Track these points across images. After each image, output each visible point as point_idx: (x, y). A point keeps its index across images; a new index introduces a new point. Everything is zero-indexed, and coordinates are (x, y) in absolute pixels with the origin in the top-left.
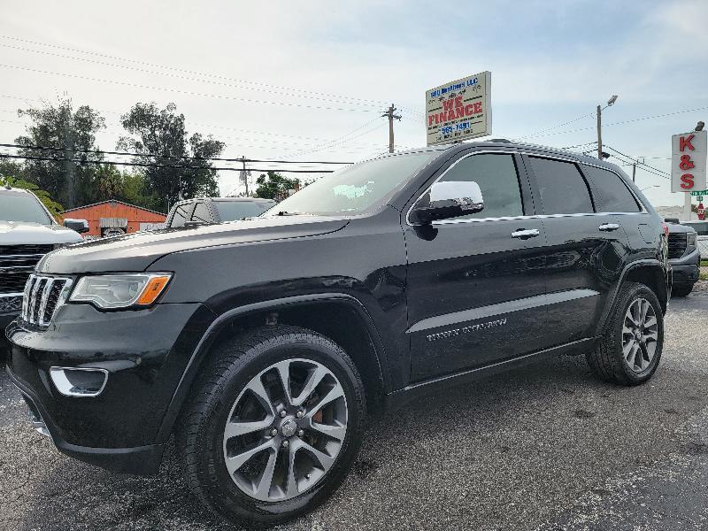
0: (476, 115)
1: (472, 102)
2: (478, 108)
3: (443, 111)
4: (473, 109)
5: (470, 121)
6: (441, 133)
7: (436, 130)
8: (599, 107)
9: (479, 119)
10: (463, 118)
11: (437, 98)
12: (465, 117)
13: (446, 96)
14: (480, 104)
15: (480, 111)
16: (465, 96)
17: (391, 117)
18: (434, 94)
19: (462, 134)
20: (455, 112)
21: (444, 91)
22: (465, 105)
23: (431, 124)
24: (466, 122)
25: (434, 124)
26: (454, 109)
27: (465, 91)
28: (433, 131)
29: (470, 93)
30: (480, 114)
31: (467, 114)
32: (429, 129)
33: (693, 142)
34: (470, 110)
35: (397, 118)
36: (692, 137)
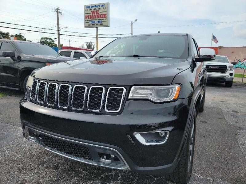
0: (104, 18)
1: (103, 13)
2: (105, 16)
3: (91, 14)
4: (103, 16)
6: (90, 23)
7: (88, 21)
8: (132, 22)
9: (105, 20)
10: (99, 19)
11: (89, 9)
13: (93, 9)
14: (106, 14)
15: (106, 17)
16: (100, 11)
17: (58, 13)
18: (87, 7)
19: (99, 24)
20: (96, 16)
21: (92, 7)
22: (100, 14)
23: (86, 19)
24: (101, 20)
25: (87, 19)
26: (96, 14)
27: (100, 8)
28: (87, 22)
29: (102, 10)
30: (105, 18)
31: (101, 18)
32: (86, 21)
34: (102, 16)
35: (60, 13)
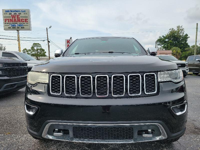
1: (24, 18)
2: (26, 21)
3: (11, 18)
4: (24, 20)
5: (24, 24)
6: (10, 26)
7: (9, 24)
8: (47, 28)
9: (27, 24)
11: (8, 13)
12: (21, 22)
13: (13, 13)
14: (27, 19)
15: (27, 22)
16: (21, 16)
18: (7, 11)
19: (20, 28)
20: (17, 20)
21: (11, 11)
22: (21, 18)
23: (5, 22)
24: (22, 24)
25: (7, 22)
27: (20, 14)
28: (6, 24)
29: (23, 15)
31: (22, 22)
33: (70, 42)
34: (23, 20)
36: (69, 40)
